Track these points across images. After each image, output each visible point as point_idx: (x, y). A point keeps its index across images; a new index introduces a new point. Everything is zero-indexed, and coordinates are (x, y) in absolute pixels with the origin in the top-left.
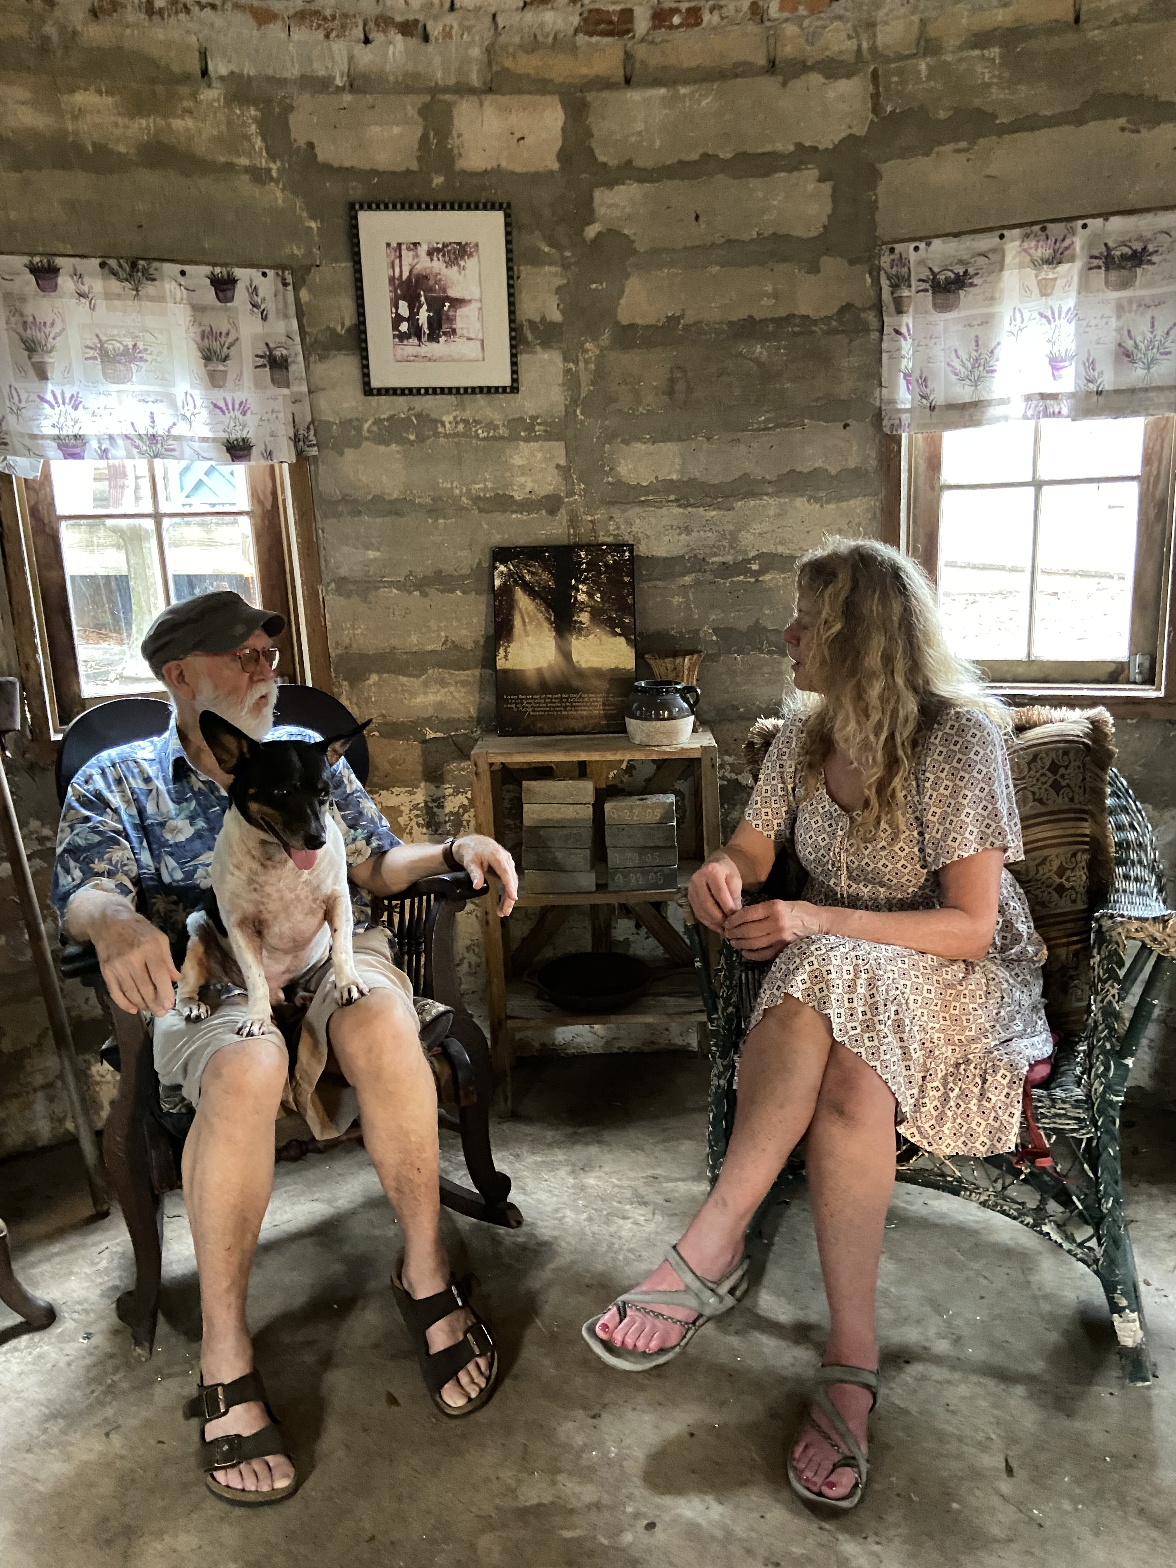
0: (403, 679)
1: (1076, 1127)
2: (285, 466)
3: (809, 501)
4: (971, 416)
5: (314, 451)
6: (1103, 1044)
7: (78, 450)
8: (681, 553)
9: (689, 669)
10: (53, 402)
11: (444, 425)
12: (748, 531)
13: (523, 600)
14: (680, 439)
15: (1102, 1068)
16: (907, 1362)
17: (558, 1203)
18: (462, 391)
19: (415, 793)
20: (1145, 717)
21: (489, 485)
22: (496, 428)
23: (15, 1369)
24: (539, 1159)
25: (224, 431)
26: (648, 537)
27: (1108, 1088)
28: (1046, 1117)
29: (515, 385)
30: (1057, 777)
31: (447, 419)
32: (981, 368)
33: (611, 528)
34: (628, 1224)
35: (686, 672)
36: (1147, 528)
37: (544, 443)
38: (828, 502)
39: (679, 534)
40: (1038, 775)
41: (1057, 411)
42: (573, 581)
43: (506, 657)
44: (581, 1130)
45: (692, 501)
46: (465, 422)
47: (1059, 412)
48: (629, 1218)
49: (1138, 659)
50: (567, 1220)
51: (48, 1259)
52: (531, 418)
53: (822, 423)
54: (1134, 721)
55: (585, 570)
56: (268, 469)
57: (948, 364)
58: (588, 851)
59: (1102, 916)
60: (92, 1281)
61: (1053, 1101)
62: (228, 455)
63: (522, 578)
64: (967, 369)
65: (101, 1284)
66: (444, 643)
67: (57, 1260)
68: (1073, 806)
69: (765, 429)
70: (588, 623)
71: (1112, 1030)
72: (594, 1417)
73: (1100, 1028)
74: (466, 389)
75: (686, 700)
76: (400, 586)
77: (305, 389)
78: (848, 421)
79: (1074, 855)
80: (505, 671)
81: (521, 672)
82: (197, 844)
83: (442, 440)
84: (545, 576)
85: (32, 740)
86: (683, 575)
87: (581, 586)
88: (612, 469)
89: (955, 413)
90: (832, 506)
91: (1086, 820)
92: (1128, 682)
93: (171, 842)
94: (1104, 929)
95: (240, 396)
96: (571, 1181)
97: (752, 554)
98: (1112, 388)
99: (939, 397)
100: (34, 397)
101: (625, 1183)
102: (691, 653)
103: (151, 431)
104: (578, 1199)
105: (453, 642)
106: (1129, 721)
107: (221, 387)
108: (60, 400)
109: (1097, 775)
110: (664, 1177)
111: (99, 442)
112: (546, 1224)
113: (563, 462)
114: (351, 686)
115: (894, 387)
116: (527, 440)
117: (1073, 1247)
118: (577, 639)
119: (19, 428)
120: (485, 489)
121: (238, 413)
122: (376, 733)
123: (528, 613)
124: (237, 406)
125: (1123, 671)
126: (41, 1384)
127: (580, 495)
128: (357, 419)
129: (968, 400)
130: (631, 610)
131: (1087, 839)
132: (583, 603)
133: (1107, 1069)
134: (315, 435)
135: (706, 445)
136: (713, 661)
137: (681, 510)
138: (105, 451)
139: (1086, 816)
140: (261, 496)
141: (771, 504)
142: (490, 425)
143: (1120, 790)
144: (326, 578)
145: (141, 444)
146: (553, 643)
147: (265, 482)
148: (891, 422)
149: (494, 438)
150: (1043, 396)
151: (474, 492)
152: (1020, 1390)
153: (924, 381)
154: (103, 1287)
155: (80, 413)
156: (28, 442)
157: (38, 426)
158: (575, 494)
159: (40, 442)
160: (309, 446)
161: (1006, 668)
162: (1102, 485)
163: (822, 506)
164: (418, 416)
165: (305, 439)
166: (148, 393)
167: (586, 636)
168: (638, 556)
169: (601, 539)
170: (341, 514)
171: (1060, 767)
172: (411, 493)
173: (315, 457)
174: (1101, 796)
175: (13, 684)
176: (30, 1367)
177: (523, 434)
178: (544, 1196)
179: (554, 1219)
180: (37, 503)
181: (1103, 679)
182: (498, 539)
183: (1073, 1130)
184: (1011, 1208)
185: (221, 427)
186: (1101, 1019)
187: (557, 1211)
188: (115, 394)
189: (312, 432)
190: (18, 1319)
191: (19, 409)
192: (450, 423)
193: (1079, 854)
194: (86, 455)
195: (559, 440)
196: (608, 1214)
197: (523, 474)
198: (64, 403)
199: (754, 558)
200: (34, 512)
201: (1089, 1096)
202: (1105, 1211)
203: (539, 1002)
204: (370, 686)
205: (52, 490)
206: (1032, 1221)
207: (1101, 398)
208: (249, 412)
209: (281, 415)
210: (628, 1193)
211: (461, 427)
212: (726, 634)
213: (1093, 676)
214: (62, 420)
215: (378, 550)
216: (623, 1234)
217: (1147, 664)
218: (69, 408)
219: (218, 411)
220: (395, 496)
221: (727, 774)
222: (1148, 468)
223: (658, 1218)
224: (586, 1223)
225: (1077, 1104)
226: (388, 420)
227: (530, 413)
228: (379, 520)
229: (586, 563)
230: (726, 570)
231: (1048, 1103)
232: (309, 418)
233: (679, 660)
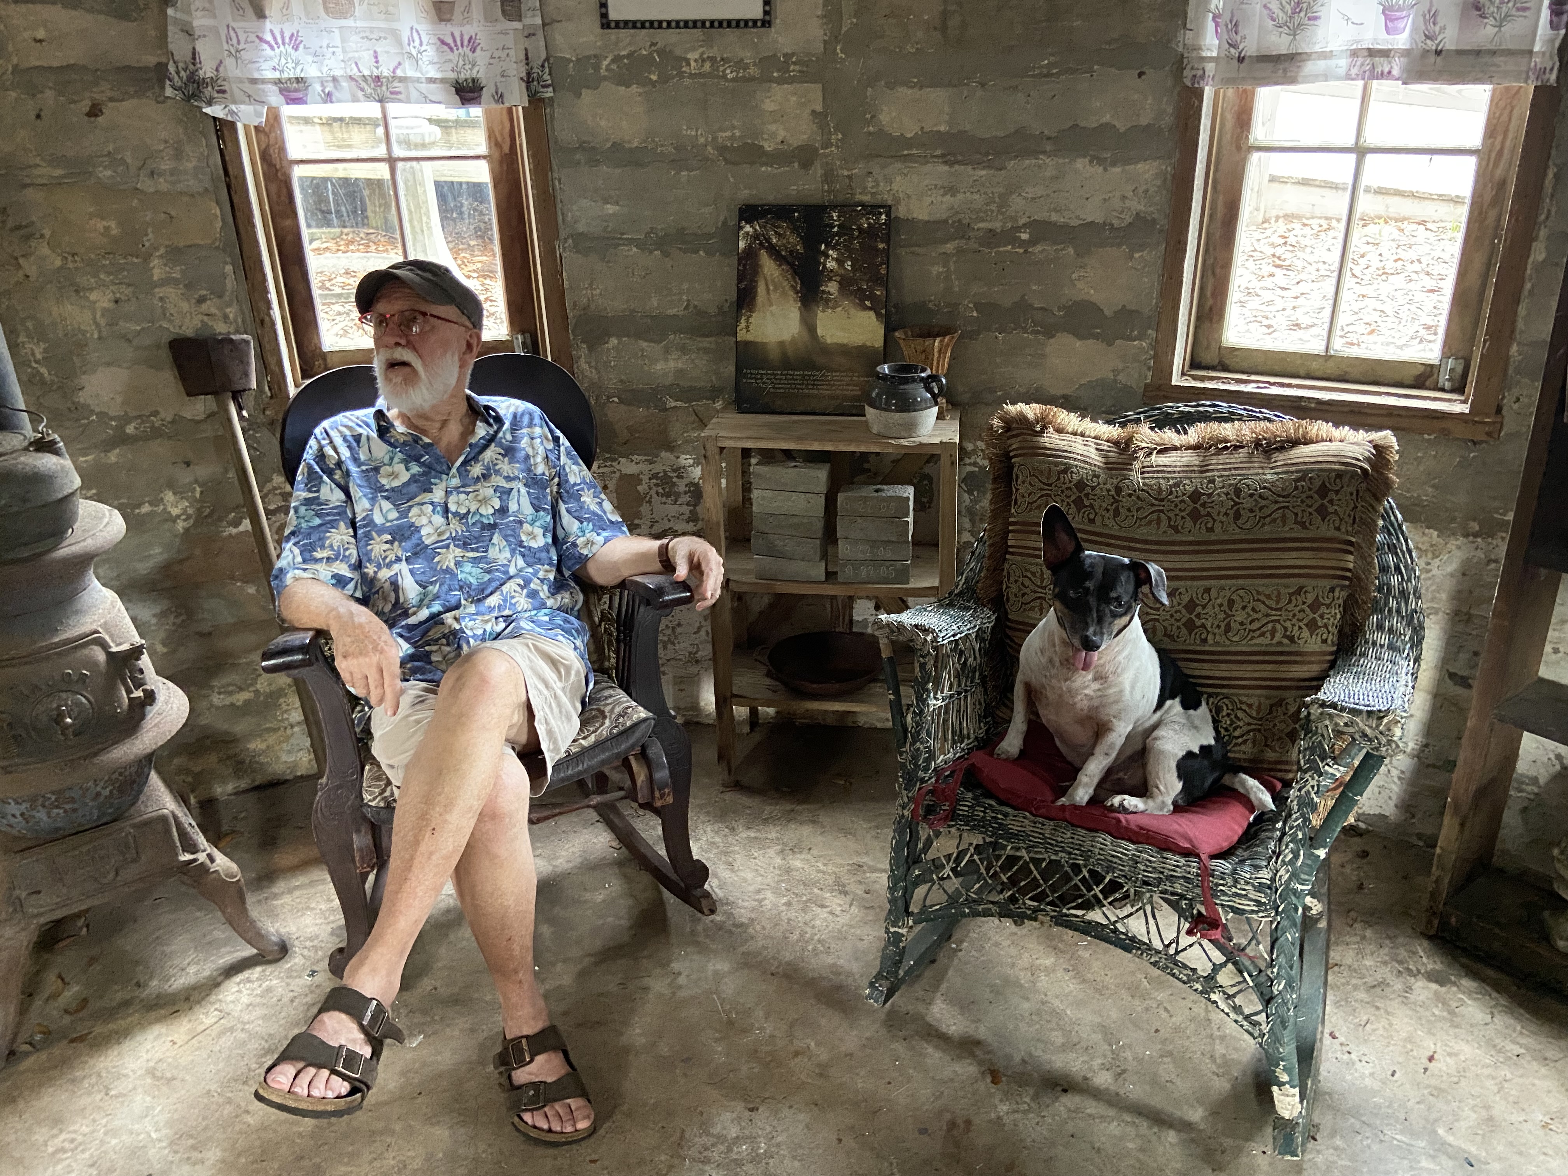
0: (644, 344)
1: (1255, 908)
2: (520, 109)
3: (1091, 162)
4: (1285, 71)
5: (549, 93)
6: (1295, 832)
7: (300, 95)
8: (944, 216)
9: (940, 352)
10: (273, 43)
11: (689, 64)
12: (1020, 195)
13: (769, 267)
14: (950, 85)
15: (1290, 856)
16: (1065, 1091)
17: (762, 884)
18: (708, 24)
19: (655, 462)
20: (1445, 433)
21: (737, 133)
22: (746, 67)
23: (245, 1000)
24: (753, 835)
25: (453, 70)
26: (909, 197)
27: (1294, 876)
28: (1225, 894)
29: (767, 18)
30: (1325, 501)
31: (692, 56)
32: (1302, 14)
33: (870, 185)
34: (823, 914)
35: (936, 355)
36: (1480, 213)
37: (798, 86)
38: (1114, 164)
39: (943, 196)
40: (1304, 496)
41: (1386, 70)
42: (823, 246)
43: (747, 327)
44: (799, 808)
45: (960, 158)
46: (712, 59)
47: (1389, 72)
48: (826, 907)
49: (1451, 363)
50: (767, 902)
51: (290, 891)
52: (785, 55)
53: (1113, 70)
54: (1432, 437)
55: (837, 234)
56: (505, 112)
57: (1265, 6)
58: (818, 542)
59: (1313, 702)
60: (326, 918)
61: (1236, 881)
62: (457, 97)
63: (768, 240)
64: (1286, 13)
65: (333, 922)
66: (686, 308)
67: (297, 893)
68: (1337, 534)
69: (1046, 76)
70: (836, 294)
71: (1306, 820)
72: (751, 1110)
73: (1294, 816)
74: (712, 22)
75: (929, 390)
76: (641, 245)
77: (538, 21)
78: (1144, 70)
79: (1332, 590)
80: (747, 343)
81: (764, 344)
82: (413, 488)
83: (687, 81)
84: (793, 239)
85: (271, 397)
86: (945, 241)
87: (831, 252)
88: (873, 117)
89: (1269, 66)
90: (1117, 170)
91: (1351, 553)
92: (1437, 389)
93: (387, 487)
94: (1312, 717)
95: (469, 30)
96: (778, 861)
97: (1021, 222)
98: (1453, 48)
99: (1250, 47)
100: (253, 37)
101: (831, 869)
102: (942, 333)
103: (376, 72)
104: (782, 881)
105: (695, 307)
106: (1426, 436)
107: (449, 20)
108: (280, 41)
109: (1371, 505)
110: (869, 867)
111: (322, 85)
112: (746, 904)
113: (819, 108)
114: (591, 348)
115: (1199, 32)
116: (780, 81)
117: (1240, 1018)
118: (823, 311)
119: (238, 73)
120: (732, 138)
121: (467, 50)
122: (616, 400)
123: (773, 281)
124: (466, 43)
125: (1431, 375)
126: (264, 1017)
127: (837, 147)
128: (595, 56)
129: (1284, 52)
130: (883, 281)
131: (1349, 574)
132: (832, 271)
133: (1296, 856)
134: (550, 74)
135: (979, 93)
136: (971, 338)
137: (946, 168)
138: (329, 94)
139: (1352, 549)
140: (499, 139)
141: (1050, 164)
142: (740, 64)
143: (1392, 525)
144: (563, 234)
145: (366, 87)
146: (798, 314)
147: (502, 122)
148: (1194, 72)
149: (744, 80)
150: (1372, 53)
151: (720, 140)
152: (1172, 1136)
153: (1235, 27)
154: (334, 925)
155: (300, 54)
156: (247, 87)
157: (258, 69)
158: (832, 145)
159: (261, 86)
160: (544, 87)
161: (1299, 362)
162: (1435, 157)
163: (1105, 170)
164: (661, 52)
165: (539, 79)
166: (372, 30)
167: (833, 308)
168: (897, 218)
169: (859, 197)
170: (579, 163)
171: (1330, 490)
172: (653, 141)
173: (551, 99)
174: (1372, 530)
175: (247, 342)
176: (258, 1000)
177: (775, 74)
178: (749, 875)
179: (755, 900)
180: (268, 146)
181: (1407, 382)
182: (745, 195)
183: (1253, 912)
184: (1180, 972)
185: (450, 66)
186: (1296, 808)
187: (759, 891)
188: (337, 31)
189: (547, 70)
190: (250, 951)
191: (237, 51)
192: (696, 61)
193: (1337, 590)
194: (309, 99)
195: (815, 82)
196: (807, 901)
197: (775, 122)
198: (284, 44)
199: (1025, 225)
200: (265, 156)
201: (1273, 880)
202: (1276, 993)
203: (768, 681)
204: (608, 349)
205: (282, 133)
206: (1200, 988)
207: (1439, 59)
208: (479, 48)
209: (512, 53)
210: (831, 880)
211: (707, 65)
212: (988, 309)
213: (1397, 378)
214: (283, 61)
215: (617, 204)
216: (818, 923)
217: (1459, 369)
218: (290, 49)
219: (446, 48)
220: (635, 145)
221: (978, 460)
222: (1490, 141)
223: (854, 910)
224: (784, 908)
225: (1260, 888)
226: (628, 56)
227: (785, 50)
228: (618, 171)
229: (839, 226)
230: (992, 238)
231: (1230, 881)
232: (543, 56)
233: (928, 342)
